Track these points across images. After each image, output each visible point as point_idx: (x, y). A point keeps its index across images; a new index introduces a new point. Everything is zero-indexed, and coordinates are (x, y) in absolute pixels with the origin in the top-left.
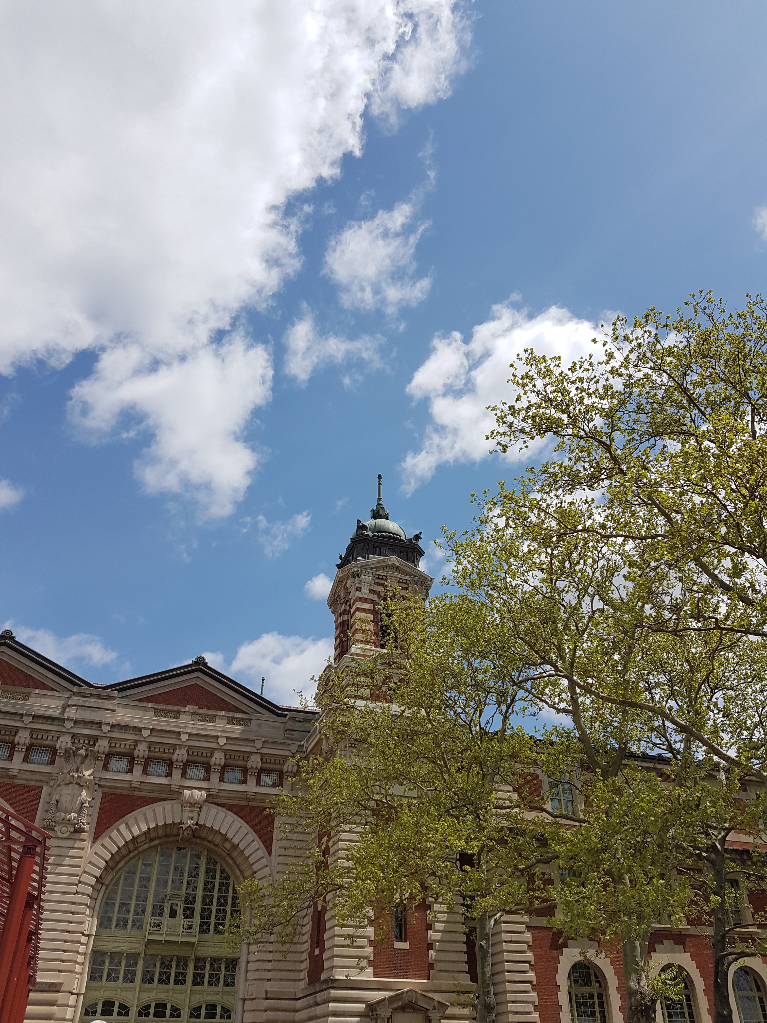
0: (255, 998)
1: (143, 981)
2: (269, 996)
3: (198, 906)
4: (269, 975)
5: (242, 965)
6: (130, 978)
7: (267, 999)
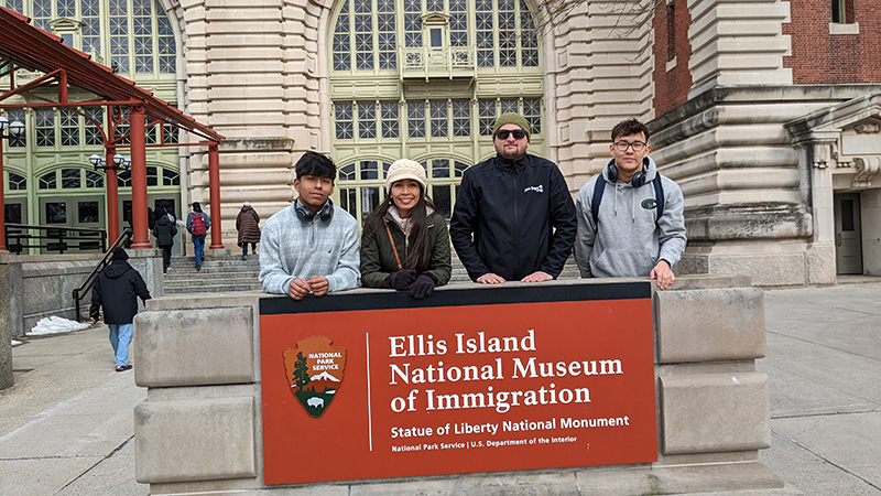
0: (573, 144)
1: (412, 134)
2: (594, 138)
3: (472, 30)
4: (589, 112)
5: (549, 103)
6: (391, 130)
7: (590, 143)
